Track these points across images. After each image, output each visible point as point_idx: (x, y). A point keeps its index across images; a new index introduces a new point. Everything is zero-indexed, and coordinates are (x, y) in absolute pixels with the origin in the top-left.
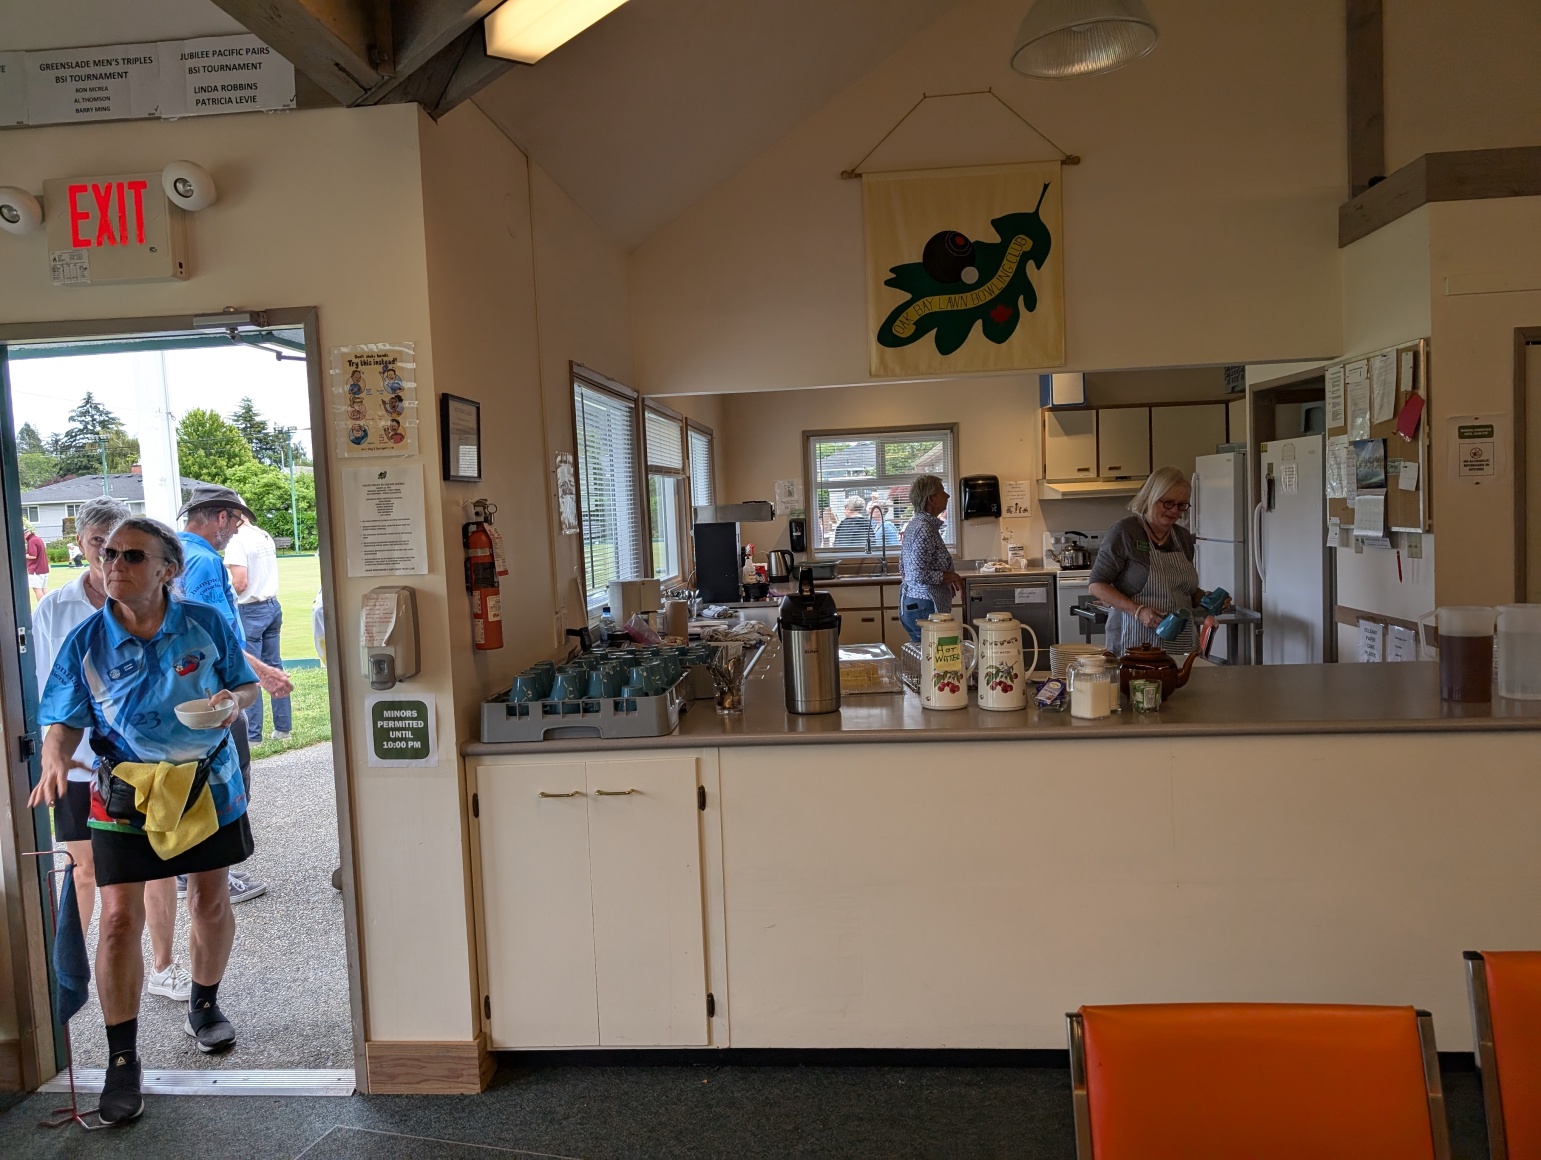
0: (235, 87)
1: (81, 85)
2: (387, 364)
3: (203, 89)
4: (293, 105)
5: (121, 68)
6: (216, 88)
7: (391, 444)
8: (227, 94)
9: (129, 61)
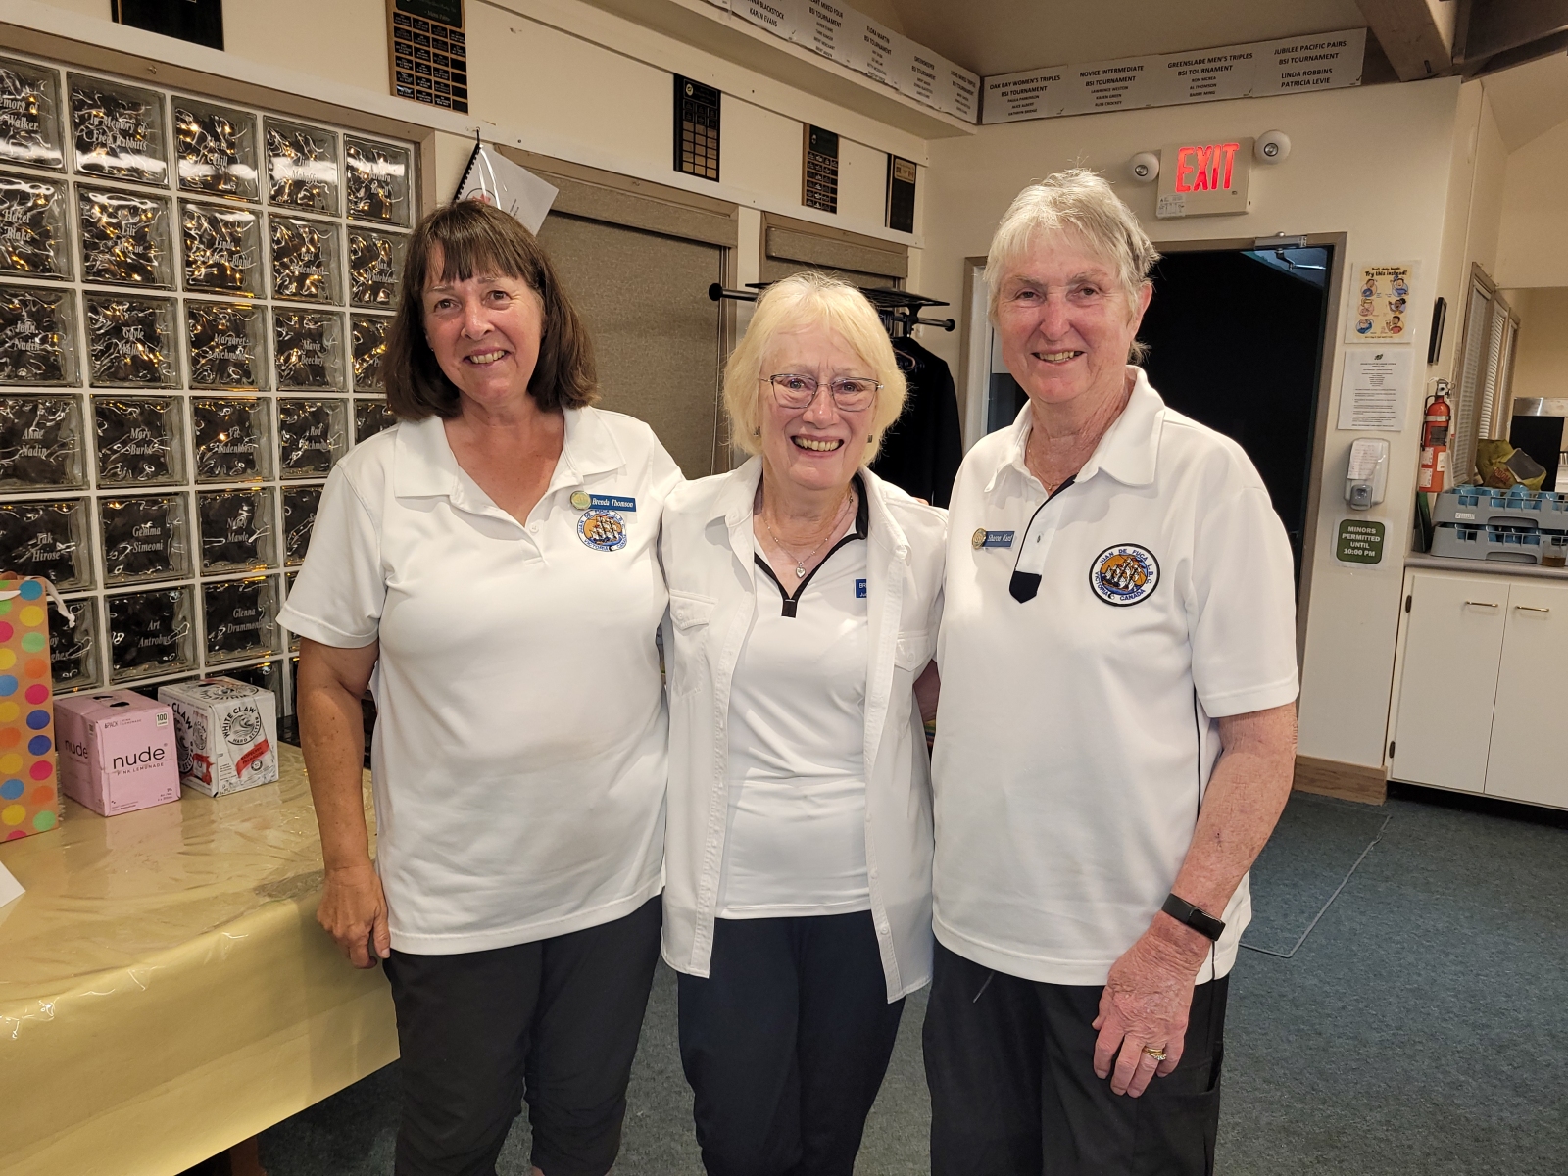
0: (1314, 73)
1: (1197, 76)
2: (1398, 275)
3: (1289, 75)
4: (1359, 83)
5: (1227, 64)
6: (1299, 74)
7: (1389, 334)
8: (1307, 78)
9: (1234, 57)
